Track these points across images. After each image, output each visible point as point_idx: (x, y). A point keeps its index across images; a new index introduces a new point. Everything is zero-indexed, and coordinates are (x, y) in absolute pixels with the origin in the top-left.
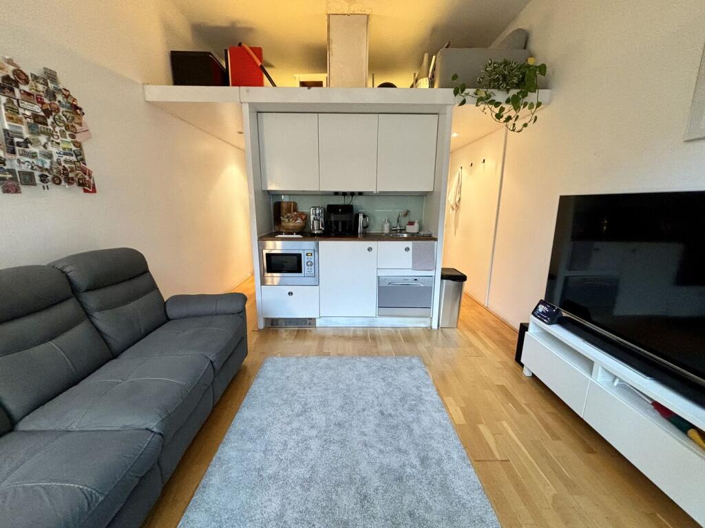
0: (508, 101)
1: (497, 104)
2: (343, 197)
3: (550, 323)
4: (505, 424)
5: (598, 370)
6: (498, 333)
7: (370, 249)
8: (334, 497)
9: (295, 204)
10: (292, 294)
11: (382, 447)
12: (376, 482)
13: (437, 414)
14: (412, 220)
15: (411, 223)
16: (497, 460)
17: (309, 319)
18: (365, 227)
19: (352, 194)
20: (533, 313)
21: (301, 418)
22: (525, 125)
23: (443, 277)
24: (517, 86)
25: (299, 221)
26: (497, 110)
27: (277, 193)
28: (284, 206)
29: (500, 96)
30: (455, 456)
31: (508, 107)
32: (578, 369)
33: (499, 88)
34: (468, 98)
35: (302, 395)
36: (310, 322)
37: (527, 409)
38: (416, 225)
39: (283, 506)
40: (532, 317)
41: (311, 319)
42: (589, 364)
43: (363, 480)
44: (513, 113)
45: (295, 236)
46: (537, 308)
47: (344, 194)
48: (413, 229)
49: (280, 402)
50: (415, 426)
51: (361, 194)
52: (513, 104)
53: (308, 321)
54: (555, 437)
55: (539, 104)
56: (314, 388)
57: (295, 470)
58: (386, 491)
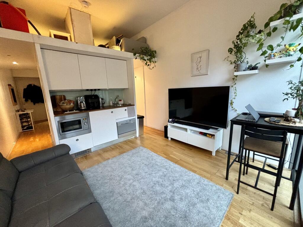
0: (148, 60)
1: (145, 60)
2: (91, 91)
3: (173, 123)
4: (174, 152)
5: (188, 130)
6: (156, 132)
7: (112, 112)
8: (154, 190)
9: (64, 96)
10: (78, 140)
11: (154, 172)
12: (161, 180)
13: (160, 158)
14: (120, 99)
15: (120, 100)
16: (179, 160)
17: (87, 150)
18: (103, 104)
19: (95, 90)
20: (168, 122)
21: (122, 180)
22: (153, 68)
23: (138, 118)
24: (150, 55)
25: (72, 104)
26: (145, 62)
27: (55, 91)
28: (58, 97)
29: (146, 58)
30: (171, 164)
31: (148, 61)
32: (183, 132)
33: (145, 55)
34: (137, 57)
35: (115, 174)
36: (89, 150)
37: (176, 147)
38: (122, 101)
39: (143, 202)
40: (168, 123)
41: (89, 149)
42: (186, 130)
43: (158, 182)
44: (149, 63)
45: (75, 111)
46: (169, 120)
47: (92, 90)
48: (122, 102)
49: (109, 181)
50: (157, 163)
51: (99, 90)
52: (149, 61)
53: (87, 151)
54: (184, 150)
55: (156, 62)
56: (117, 170)
57: (137, 193)
58: (165, 180)
